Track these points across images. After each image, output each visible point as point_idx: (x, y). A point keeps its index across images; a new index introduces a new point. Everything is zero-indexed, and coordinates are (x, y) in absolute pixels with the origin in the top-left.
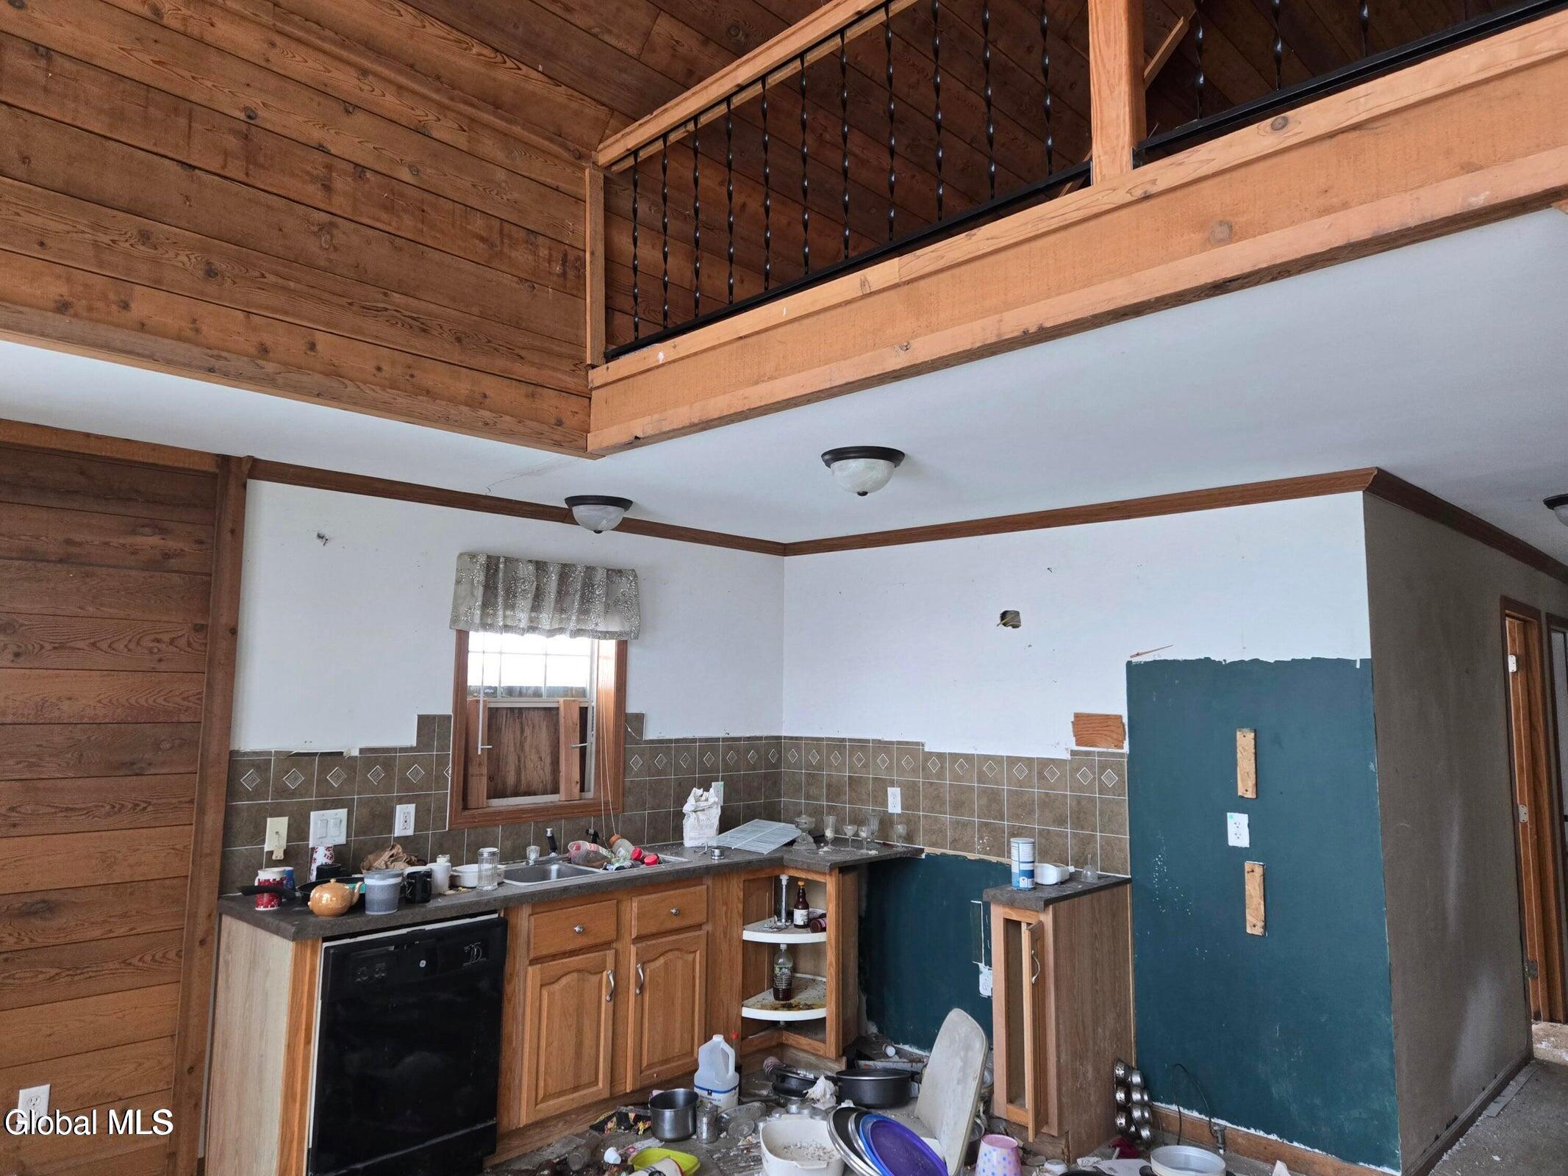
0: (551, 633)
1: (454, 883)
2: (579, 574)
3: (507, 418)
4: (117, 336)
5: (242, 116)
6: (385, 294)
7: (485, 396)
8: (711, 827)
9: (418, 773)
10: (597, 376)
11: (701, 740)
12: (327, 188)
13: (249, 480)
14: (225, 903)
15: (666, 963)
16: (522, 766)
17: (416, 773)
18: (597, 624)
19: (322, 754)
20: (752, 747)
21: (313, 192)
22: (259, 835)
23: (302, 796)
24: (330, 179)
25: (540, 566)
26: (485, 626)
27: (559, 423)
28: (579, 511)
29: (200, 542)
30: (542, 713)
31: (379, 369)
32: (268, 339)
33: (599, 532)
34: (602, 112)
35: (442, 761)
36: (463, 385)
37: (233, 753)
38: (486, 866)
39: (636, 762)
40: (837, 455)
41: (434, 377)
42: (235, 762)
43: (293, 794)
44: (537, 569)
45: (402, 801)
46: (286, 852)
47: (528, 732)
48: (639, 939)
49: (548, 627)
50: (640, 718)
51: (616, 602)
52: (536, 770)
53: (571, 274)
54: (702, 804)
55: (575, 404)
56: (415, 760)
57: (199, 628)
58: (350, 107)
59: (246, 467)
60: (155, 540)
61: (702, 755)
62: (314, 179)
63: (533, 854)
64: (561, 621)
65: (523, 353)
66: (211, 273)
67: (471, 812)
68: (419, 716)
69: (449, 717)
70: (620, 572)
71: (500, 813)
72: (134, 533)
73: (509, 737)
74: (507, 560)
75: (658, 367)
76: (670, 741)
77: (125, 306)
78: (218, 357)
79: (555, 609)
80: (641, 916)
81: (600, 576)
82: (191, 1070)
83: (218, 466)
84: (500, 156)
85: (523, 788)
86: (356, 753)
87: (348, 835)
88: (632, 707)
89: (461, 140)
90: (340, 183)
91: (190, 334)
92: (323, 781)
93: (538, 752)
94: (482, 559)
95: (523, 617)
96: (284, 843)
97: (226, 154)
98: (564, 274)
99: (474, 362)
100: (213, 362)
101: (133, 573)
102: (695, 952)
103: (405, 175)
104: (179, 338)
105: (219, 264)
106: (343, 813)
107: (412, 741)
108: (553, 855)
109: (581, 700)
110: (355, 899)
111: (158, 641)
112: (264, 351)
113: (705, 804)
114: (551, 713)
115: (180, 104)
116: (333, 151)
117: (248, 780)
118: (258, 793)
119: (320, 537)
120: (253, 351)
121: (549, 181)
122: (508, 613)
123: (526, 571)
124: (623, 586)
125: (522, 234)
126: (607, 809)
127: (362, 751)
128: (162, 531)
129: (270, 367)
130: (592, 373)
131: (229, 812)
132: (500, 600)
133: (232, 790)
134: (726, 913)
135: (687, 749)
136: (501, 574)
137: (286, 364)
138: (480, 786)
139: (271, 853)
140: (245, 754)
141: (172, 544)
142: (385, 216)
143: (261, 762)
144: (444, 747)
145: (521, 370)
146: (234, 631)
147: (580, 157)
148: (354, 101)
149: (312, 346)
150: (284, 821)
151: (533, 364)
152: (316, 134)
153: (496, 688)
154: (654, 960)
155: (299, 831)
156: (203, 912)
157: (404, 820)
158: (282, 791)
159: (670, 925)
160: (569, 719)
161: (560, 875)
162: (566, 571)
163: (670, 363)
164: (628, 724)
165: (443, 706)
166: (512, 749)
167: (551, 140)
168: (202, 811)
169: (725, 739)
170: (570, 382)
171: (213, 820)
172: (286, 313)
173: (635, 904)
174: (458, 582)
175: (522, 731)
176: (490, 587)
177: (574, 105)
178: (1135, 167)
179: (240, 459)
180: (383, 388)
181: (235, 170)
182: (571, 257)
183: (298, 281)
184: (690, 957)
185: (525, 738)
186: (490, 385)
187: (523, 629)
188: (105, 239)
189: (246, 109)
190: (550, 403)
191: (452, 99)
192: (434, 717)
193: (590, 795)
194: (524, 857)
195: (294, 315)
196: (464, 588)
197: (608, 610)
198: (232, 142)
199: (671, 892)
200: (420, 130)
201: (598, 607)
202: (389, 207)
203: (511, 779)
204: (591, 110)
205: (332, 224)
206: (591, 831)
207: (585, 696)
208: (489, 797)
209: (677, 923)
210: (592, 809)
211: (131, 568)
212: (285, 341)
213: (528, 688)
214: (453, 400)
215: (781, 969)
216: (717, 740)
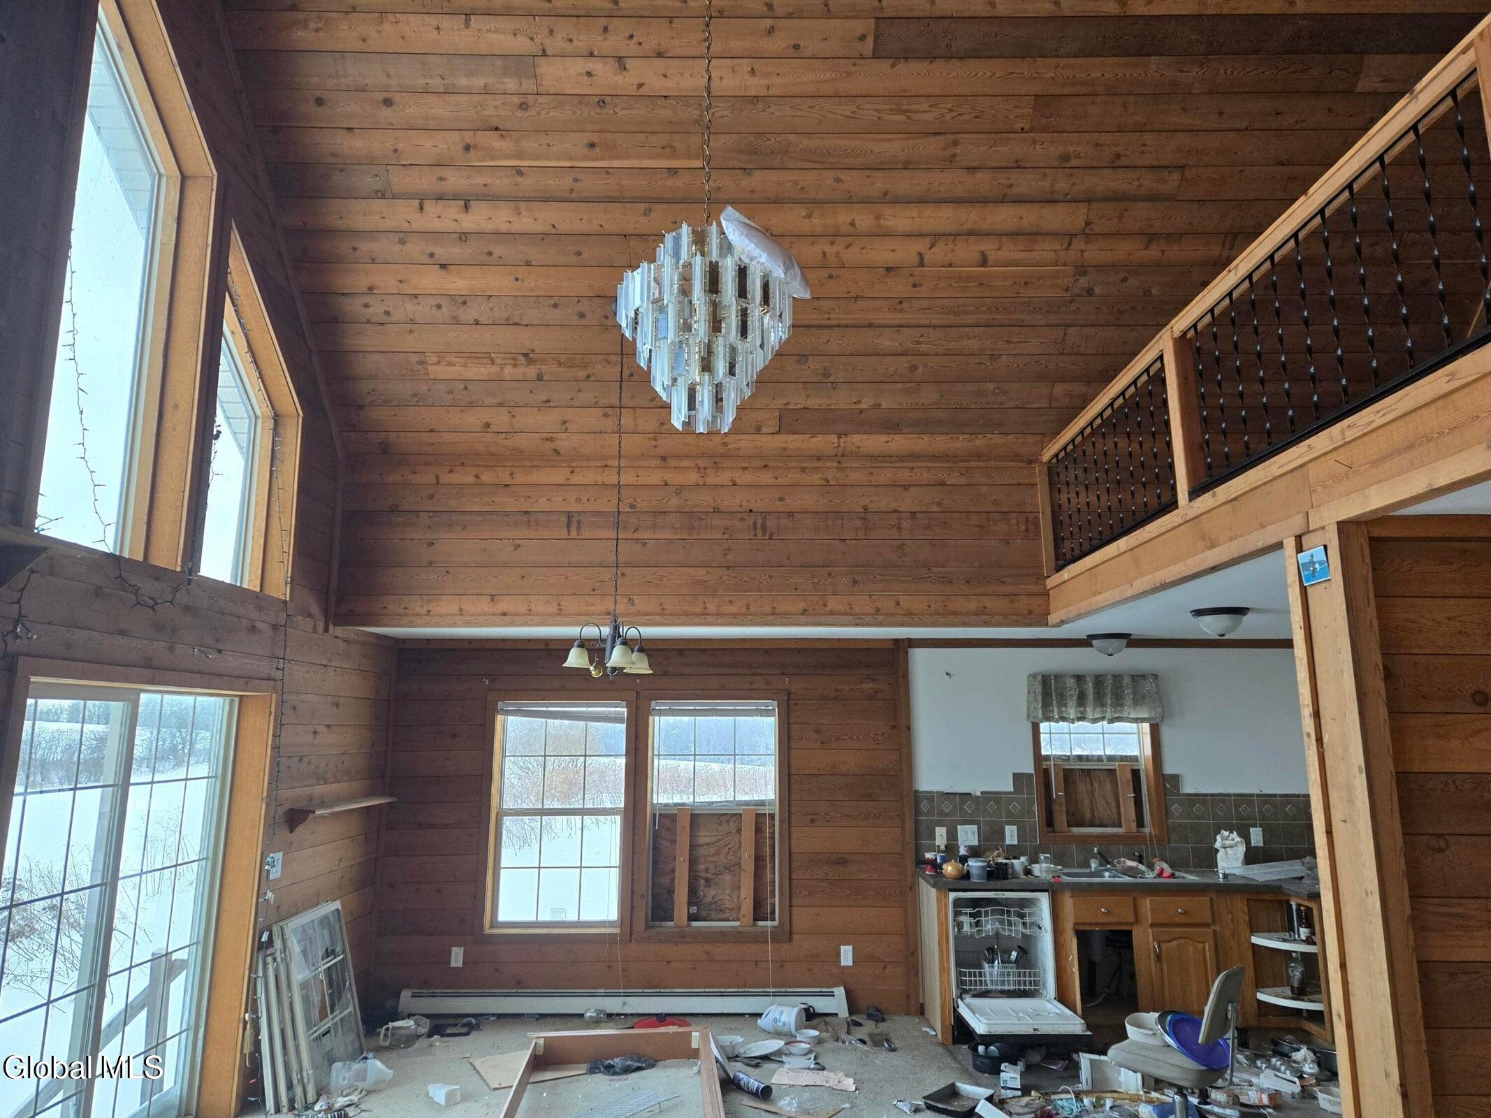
0: (1095, 721)
1: (1028, 872)
2: (1109, 681)
3: (996, 617)
4: (822, 619)
5: (863, 510)
6: (930, 570)
7: (985, 608)
8: (1237, 860)
9: (1016, 807)
10: (1050, 583)
11: (1235, 795)
12: (899, 528)
13: (909, 650)
14: (919, 870)
15: (1178, 945)
16: (1094, 808)
17: (1015, 807)
18: (1129, 713)
19: (960, 794)
20: (1289, 802)
21: (894, 533)
22: (932, 836)
23: (952, 816)
24: (900, 524)
25: (1079, 678)
26: (1048, 719)
27: (1030, 612)
28: (1095, 642)
29: (890, 684)
30: (1106, 772)
31: (929, 606)
32: (878, 604)
33: (1111, 655)
34: (1038, 437)
35: (1030, 801)
36: (973, 605)
37: (916, 791)
38: (1044, 865)
39: (1176, 809)
40: (1199, 613)
41: (957, 604)
42: (917, 796)
43: (947, 815)
44: (1078, 681)
45: (1009, 823)
46: (946, 846)
47: (1096, 784)
48: (1153, 925)
49: (1091, 717)
50: (1175, 779)
51: (1143, 698)
52: (1103, 811)
53: (1031, 527)
54: (1228, 843)
55: (1039, 600)
56: (1014, 800)
57: (894, 727)
58: (906, 487)
59: (906, 643)
60: (871, 685)
61: (1237, 806)
62: (893, 526)
63: (1094, 865)
64: (1103, 712)
65: (1004, 580)
66: (855, 582)
67: (1056, 834)
68: (1014, 775)
69: (1032, 774)
70: (1144, 677)
71: (1074, 836)
72: (862, 683)
73: (1082, 788)
74: (1056, 676)
75: (1064, 582)
76: (1206, 795)
77: (825, 605)
78: (860, 619)
79: (1095, 705)
80: (1153, 910)
81: (1126, 681)
82: (912, 954)
83: (894, 645)
84: (984, 480)
85: (1097, 822)
86: (979, 794)
87: (979, 841)
88: (1169, 769)
89: (963, 481)
90: (905, 524)
91: (848, 610)
92: (962, 809)
93: (1105, 799)
94: (1039, 678)
95: (1072, 712)
96: (945, 842)
97: (857, 529)
98: (1027, 530)
99: (978, 591)
100: (858, 621)
101: (863, 702)
102: (1204, 942)
103: (935, 509)
104: (845, 614)
105: (858, 578)
106: (975, 827)
107: (1011, 788)
108: (1109, 866)
109: (1134, 764)
110: (965, 872)
111: (876, 734)
112: (878, 610)
113: (1230, 842)
114: (1111, 772)
115: (839, 515)
116: (901, 510)
117: (924, 806)
118: (929, 813)
119: (947, 674)
120: (873, 612)
121: (1013, 482)
122: (1063, 709)
123: (1071, 682)
124: (1148, 686)
125: (1000, 516)
126: (1151, 840)
127: (981, 792)
128: (874, 680)
129: (880, 618)
130: (1048, 581)
131: (917, 822)
132: (1054, 702)
133: (917, 812)
134: (1232, 920)
135: (1222, 801)
136: (1053, 687)
137: (886, 615)
138: (1061, 818)
139: (939, 846)
140: (922, 792)
141: (878, 686)
142: (926, 532)
143: (930, 796)
144: (1030, 793)
145: (1003, 589)
146: (909, 728)
147: (1031, 462)
148: (908, 484)
149: (898, 603)
150: (944, 829)
151: (1011, 584)
152: (893, 506)
153: (1069, 756)
154: (1169, 941)
155: (952, 836)
156: (909, 873)
157: (1011, 835)
158: (942, 813)
159: (1177, 920)
160: (1124, 777)
161: (1110, 877)
162: (1099, 680)
163: (1071, 579)
164: (1167, 784)
165: (1028, 768)
166: (1085, 795)
167: (1013, 461)
168: (903, 821)
169: (1258, 795)
170: (1033, 588)
171: (909, 825)
172: (885, 591)
173: (1148, 902)
174: (1029, 693)
175: (1092, 785)
176: (1046, 695)
177: (1020, 440)
178: (1190, 501)
179: (903, 639)
180: (931, 615)
181: (861, 536)
182: (1031, 518)
183: (890, 575)
184: (1200, 946)
185: (1095, 789)
186: (987, 601)
187: (1073, 720)
188: (816, 580)
189: (864, 506)
190: (1023, 603)
191: (955, 463)
192: (1022, 774)
193: (1147, 830)
194: (1089, 867)
195: (889, 591)
196: (1032, 695)
197: (1136, 702)
198: (859, 523)
199: (1178, 898)
200: (942, 484)
201: (1128, 701)
202: (928, 527)
203: (1088, 815)
204: (1031, 439)
205: (902, 545)
206: (1137, 854)
207: (1138, 761)
208: (1069, 825)
209: (1185, 920)
210: (1140, 839)
211: (862, 700)
212: (887, 604)
213: (1093, 756)
214: (968, 614)
215: (1293, 971)
216: (1252, 795)
